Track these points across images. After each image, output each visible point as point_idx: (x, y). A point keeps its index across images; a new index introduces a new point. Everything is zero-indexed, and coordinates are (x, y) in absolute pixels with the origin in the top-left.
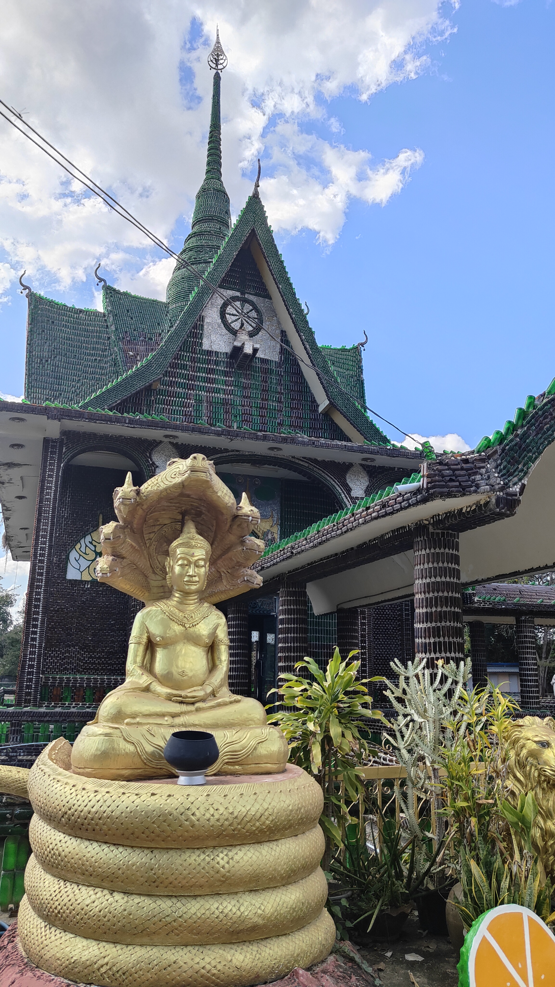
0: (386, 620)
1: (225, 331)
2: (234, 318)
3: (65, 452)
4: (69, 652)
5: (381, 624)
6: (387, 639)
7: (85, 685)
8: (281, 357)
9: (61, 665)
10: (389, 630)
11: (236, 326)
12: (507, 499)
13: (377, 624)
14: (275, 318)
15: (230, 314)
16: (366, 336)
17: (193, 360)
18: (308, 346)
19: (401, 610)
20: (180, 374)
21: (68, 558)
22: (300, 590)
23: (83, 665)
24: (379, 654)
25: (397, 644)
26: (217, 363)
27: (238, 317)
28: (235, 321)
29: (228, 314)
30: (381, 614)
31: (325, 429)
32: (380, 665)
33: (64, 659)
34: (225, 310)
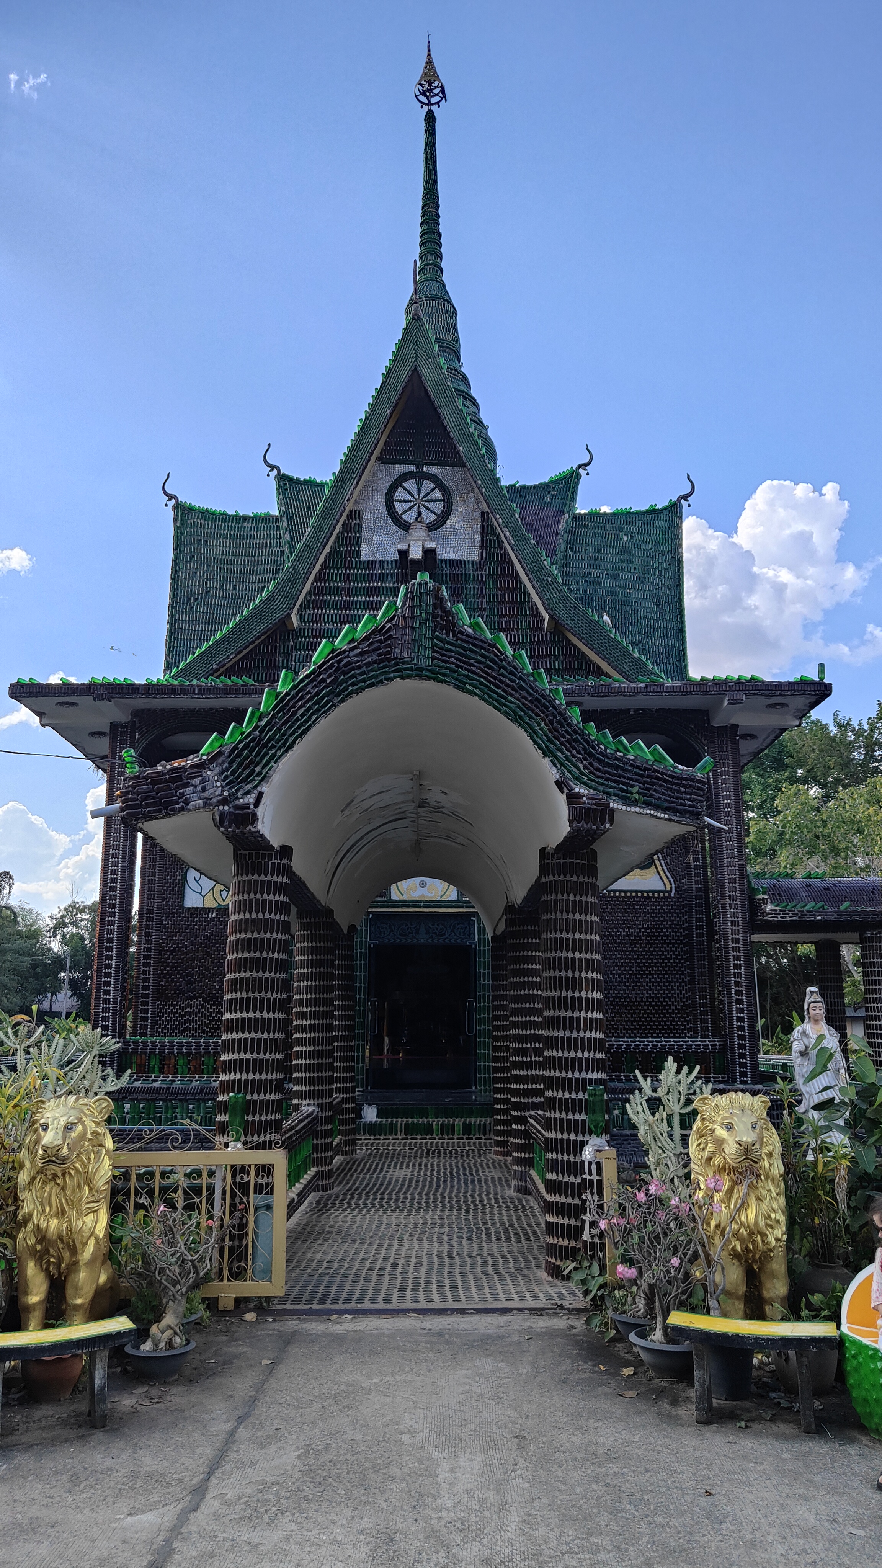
0: (663, 944)
1: (394, 528)
2: (407, 506)
3: (139, 739)
4: (190, 1006)
5: (654, 951)
6: (666, 974)
7: (176, 1051)
8: (482, 553)
9: (181, 1024)
10: (669, 959)
11: (409, 517)
12: (235, 814)
13: (649, 951)
14: (472, 495)
15: (400, 501)
16: (692, 483)
17: (346, 579)
18: (508, 534)
19: (690, 928)
20: (329, 602)
21: (184, 878)
22: (317, 920)
23: (210, 1023)
24: (653, 998)
25: (683, 981)
26: (382, 578)
27: (412, 504)
28: (407, 511)
29: (397, 501)
30: (654, 936)
31: (555, 656)
32: (653, 1014)
33: (184, 1015)
34: (393, 497)
